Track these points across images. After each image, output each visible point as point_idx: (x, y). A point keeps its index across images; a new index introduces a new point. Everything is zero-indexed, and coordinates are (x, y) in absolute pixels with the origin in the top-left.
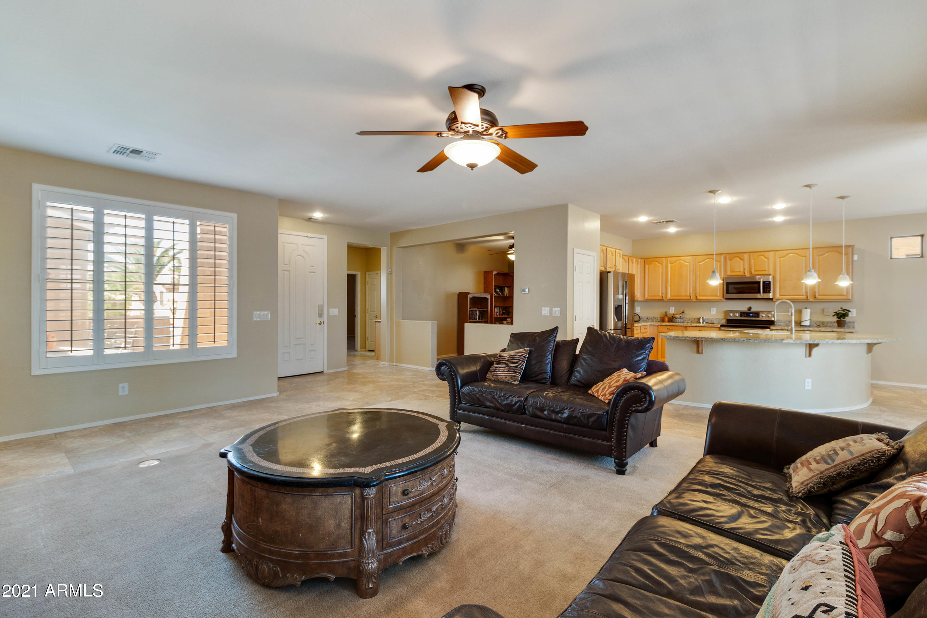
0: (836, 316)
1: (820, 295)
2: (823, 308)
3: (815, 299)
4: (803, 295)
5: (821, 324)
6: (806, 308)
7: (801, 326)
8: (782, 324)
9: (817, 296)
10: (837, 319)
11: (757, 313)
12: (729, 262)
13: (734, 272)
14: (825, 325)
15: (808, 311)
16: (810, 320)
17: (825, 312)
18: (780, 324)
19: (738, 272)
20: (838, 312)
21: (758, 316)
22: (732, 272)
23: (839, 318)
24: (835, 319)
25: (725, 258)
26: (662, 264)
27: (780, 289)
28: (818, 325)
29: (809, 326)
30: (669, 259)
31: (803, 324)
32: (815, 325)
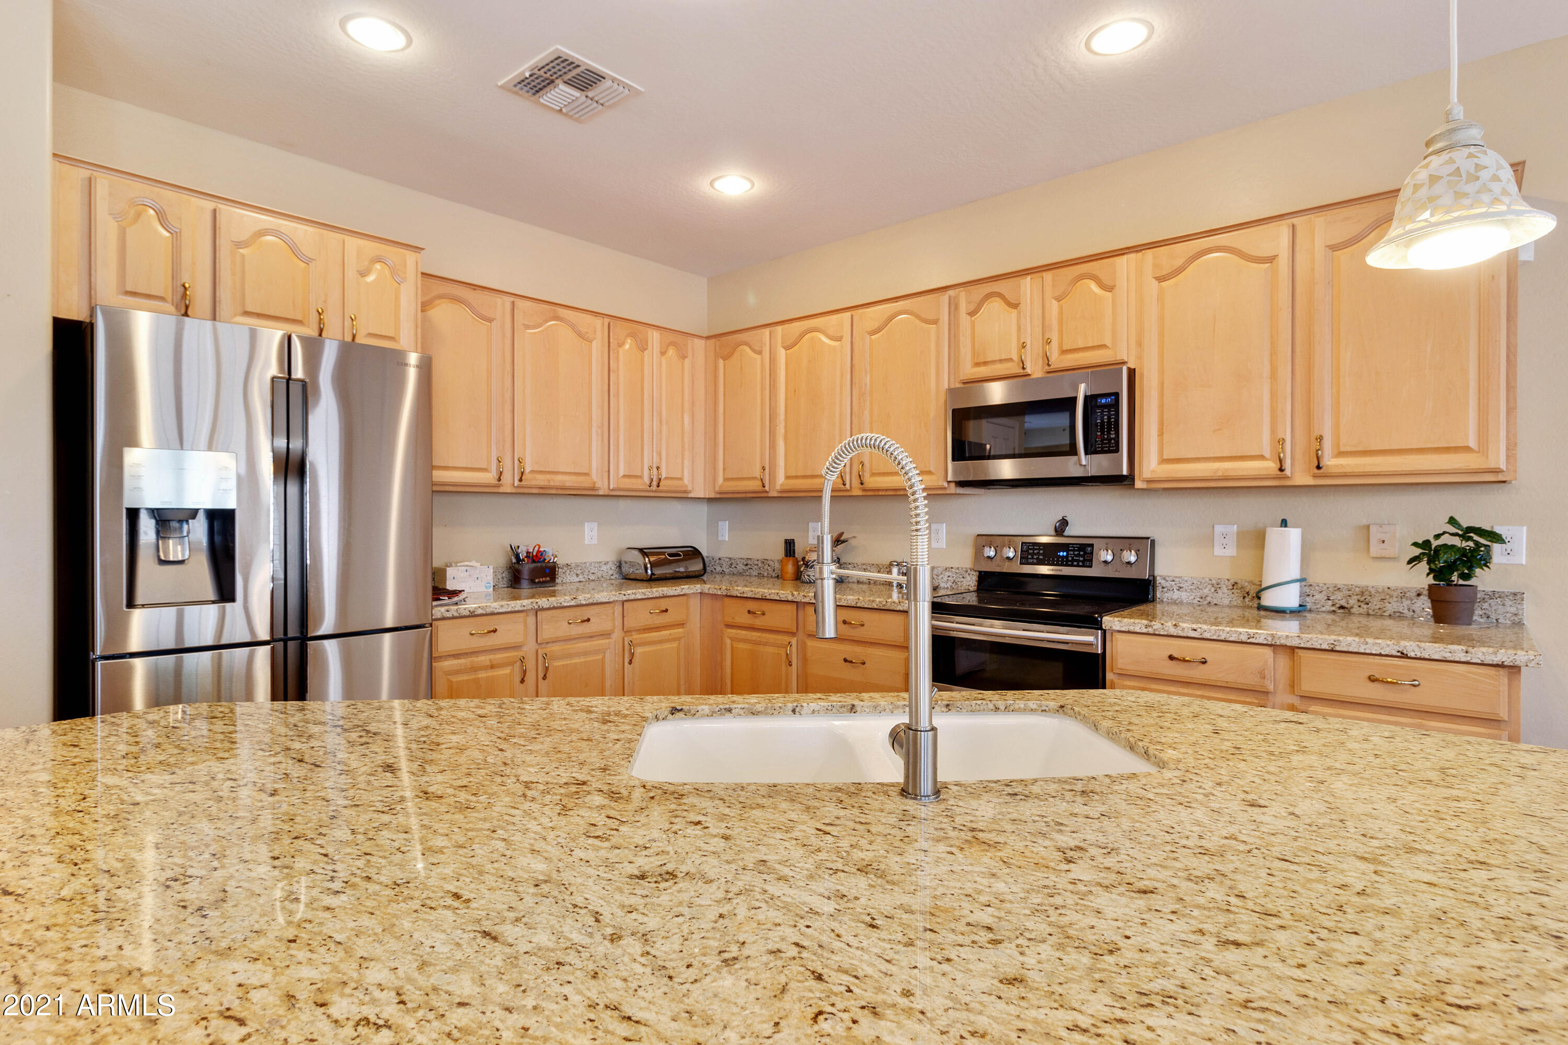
0: (1424, 566)
1: (1341, 454)
2: (1365, 522)
3: (1315, 476)
4: (1262, 457)
5: (1353, 601)
6: (1284, 523)
7: (1260, 608)
8: (1184, 596)
9: (1330, 462)
10: (1431, 580)
11: (1082, 547)
12: (964, 319)
13: (985, 363)
14: (1375, 604)
15: (1294, 535)
16: (1301, 580)
17: (1373, 541)
18: (1176, 595)
19: (1001, 361)
20: (1435, 543)
21: (1087, 561)
22: (977, 364)
23: (1439, 574)
24: (1421, 578)
25: (954, 306)
26: (759, 353)
27: (1161, 434)
28: (1342, 607)
29: (1299, 612)
30: (779, 329)
31: (1270, 599)
32: (1328, 606)
